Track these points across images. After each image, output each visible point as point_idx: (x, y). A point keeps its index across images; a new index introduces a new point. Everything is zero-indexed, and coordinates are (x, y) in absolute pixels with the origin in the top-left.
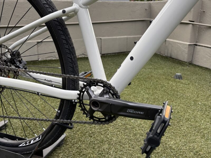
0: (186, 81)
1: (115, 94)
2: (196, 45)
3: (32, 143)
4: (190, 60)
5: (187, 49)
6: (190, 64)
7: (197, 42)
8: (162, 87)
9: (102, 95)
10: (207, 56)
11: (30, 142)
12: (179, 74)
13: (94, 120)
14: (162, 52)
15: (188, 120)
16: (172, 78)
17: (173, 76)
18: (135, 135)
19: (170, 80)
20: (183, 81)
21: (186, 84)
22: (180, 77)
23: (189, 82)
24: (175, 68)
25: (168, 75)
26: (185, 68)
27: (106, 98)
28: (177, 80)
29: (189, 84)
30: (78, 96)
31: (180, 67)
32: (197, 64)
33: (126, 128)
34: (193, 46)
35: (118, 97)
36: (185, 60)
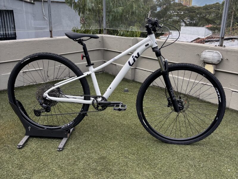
0: (131, 93)
1: (106, 100)
2: (136, 68)
3: (68, 125)
4: (133, 78)
5: (131, 71)
6: (133, 81)
7: (136, 66)
8: (117, 98)
9: (102, 100)
10: (143, 76)
11: (67, 125)
12: (126, 89)
13: (98, 110)
14: (114, 73)
15: (132, 113)
16: (122, 92)
17: (123, 91)
18: (108, 121)
19: (121, 93)
20: (129, 93)
21: (131, 95)
22: (127, 91)
23: (132, 93)
24: (124, 85)
25: (120, 90)
26: (130, 84)
27: (103, 101)
28: (126, 93)
29: (132, 95)
30: (92, 102)
31: (127, 84)
32: (137, 81)
33: (103, 120)
34: (134, 69)
35: (107, 101)
36: (130, 79)
